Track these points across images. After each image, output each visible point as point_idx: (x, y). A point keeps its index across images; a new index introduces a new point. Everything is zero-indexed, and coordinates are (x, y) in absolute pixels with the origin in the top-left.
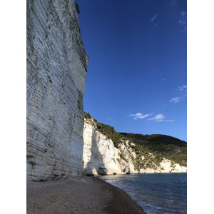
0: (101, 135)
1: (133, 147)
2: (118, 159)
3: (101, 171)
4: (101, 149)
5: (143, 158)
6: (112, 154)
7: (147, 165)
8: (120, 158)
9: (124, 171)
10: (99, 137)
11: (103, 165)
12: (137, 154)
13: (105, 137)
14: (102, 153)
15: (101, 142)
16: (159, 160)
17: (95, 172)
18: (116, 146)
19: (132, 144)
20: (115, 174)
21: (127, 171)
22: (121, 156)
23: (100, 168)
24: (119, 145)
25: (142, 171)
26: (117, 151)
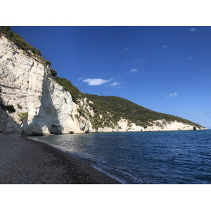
0: (56, 85)
1: (91, 105)
2: (76, 116)
3: (54, 130)
4: (56, 102)
5: (101, 116)
6: (70, 109)
7: (105, 123)
8: (79, 114)
9: (83, 129)
10: (53, 87)
11: (58, 121)
12: (95, 112)
13: (61, 88)
14: (57, 107)
15: (56, 93)
16: (116, 119)
17: (46, 131)
18: (74, 100)
19: (90, 102)
20: (71, 133)
21: (86, 129)
22: (80, 112)
23: (53, 126)
24: (78, 100)
25: (100, 130)
26: (75, 107)
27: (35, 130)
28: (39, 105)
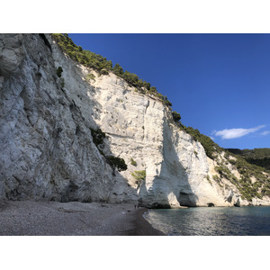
0: (181, 133)
1: (232, 163)
2: (215, 178)
3: (184, 199)
4: (183, 157)
5: (253, 180)
6: (204, 167)
7: (263, 191)
8: (219, 175)
9: (230, 199)
10: (177, 136)
11: (188, 187)
12: (241, 173)
13: (188, 136)
14: (185, 165)
15: (181, 144)
17: (173, 201)
18: (209, 154)
19: (231, 158)
20: (211, 205)
21: (235, 200)
22: (220, 172)
23: (182, 194)
24: (214, 154)
25: (255, 201)
26: (212, 164)
27: (158, 200)
28: (161, 159)
